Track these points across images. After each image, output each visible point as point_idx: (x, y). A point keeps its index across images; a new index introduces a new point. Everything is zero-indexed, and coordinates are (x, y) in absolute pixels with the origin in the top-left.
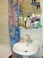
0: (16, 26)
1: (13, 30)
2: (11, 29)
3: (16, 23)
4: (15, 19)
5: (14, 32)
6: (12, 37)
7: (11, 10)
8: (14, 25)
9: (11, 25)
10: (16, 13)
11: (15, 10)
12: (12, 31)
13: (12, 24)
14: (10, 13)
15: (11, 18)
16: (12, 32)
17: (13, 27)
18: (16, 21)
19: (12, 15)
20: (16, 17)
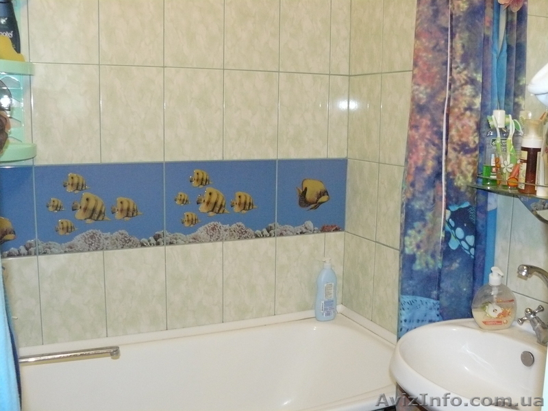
0: (460, 182)
1: (429, 215)
2: (417, 205)
3: (465, 160)
4: (457, 126)
5: (433, 230)
6: (417, 266)
7: (427, 56)
8: (439, 175)
9: (420, 169)
10: (472, 81)
11: (459, 51)
12: (421, 216)
13: (431, 164)
14: (423, 77)
15: (426, 121)
16: (418, 225)
17: (431, 193)
18: (464, 148)
19: (432, 97)
20: (469, 108)
